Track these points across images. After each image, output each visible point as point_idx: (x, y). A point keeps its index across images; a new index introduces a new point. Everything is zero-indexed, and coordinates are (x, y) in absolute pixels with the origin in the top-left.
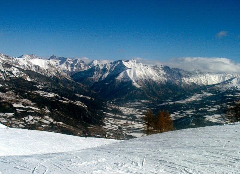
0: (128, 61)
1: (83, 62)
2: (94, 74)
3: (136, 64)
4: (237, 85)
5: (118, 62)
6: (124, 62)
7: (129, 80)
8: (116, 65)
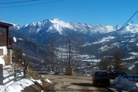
0: (53, 20)
1: (19, 26)
2: (30, 30)
3: (58, 21)
4: (130, 30)
5: (46, 20)
6: (50, 20)
7: (56, 32)
8: (45, 23)
